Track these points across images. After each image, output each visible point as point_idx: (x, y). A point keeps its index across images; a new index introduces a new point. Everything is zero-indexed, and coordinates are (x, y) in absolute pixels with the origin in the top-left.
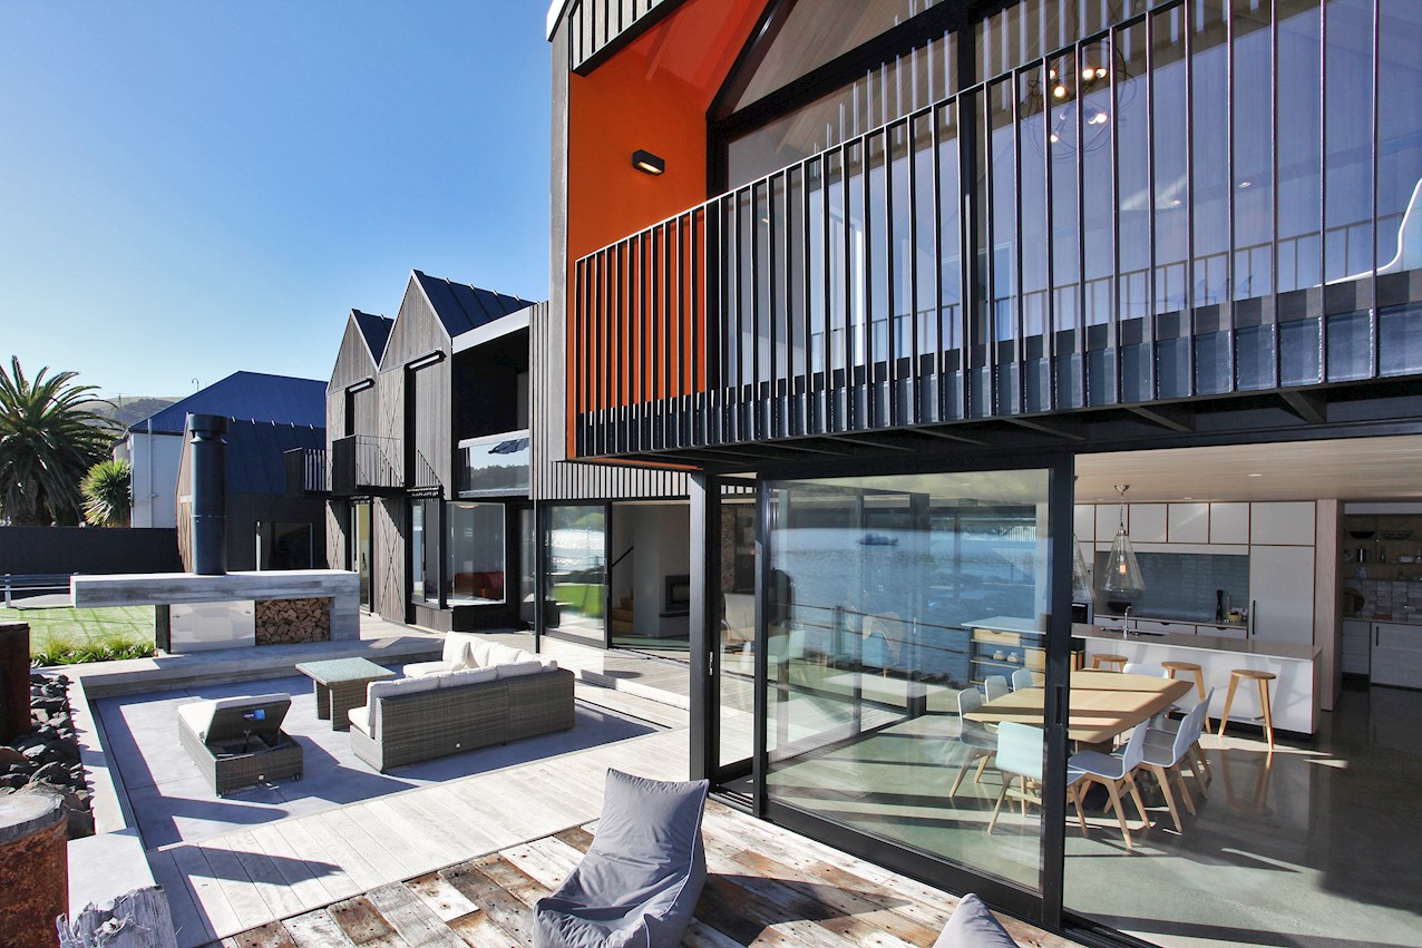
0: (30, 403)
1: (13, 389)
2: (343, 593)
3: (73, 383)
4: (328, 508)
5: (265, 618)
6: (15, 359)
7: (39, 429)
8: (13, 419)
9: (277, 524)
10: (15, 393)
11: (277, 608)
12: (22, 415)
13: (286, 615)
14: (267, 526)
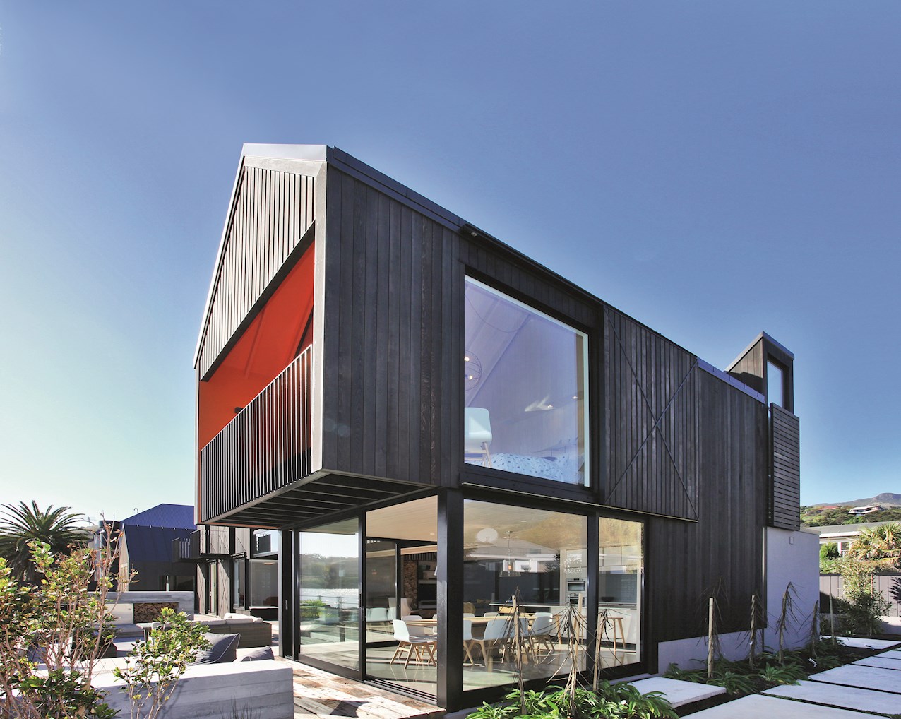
0: (43, 523)
1: (33, 517)
2: (184, 600)
3: (69, 512)
4: (199, 568)
5: (139, 612)
6: (34, 502)
7: (47, 536)
8: (33, 531)
9: (177, 577)
10: (34, 519)
11: (147, 607)
12: (38, 529)
13: (151, 611)
14: (172, 578)
